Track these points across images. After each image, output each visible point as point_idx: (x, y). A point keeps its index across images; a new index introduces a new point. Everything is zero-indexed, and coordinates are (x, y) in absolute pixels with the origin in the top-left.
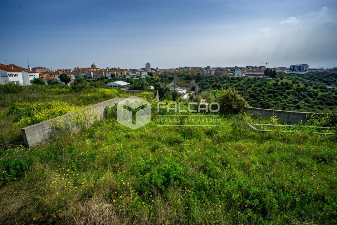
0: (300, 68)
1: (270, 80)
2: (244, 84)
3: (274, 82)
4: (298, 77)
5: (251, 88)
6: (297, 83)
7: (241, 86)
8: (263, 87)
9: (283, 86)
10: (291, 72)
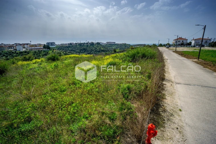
0: (52, 44)
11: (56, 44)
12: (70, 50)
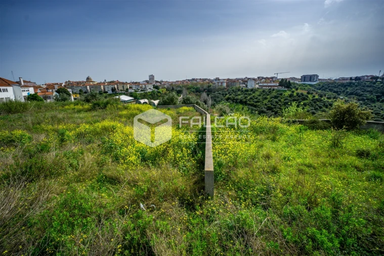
0: (311, 78)
1: (286, 91)
2: (260, 95)
3: (290, 93)
4: (311, 88)
5: (267, 100)
6: (312, 94)
7: (256, 98)
8: (279, 98)
9: (299, 97)
10: (303, 83)
11: (320, 78)
12: (347, 92)
